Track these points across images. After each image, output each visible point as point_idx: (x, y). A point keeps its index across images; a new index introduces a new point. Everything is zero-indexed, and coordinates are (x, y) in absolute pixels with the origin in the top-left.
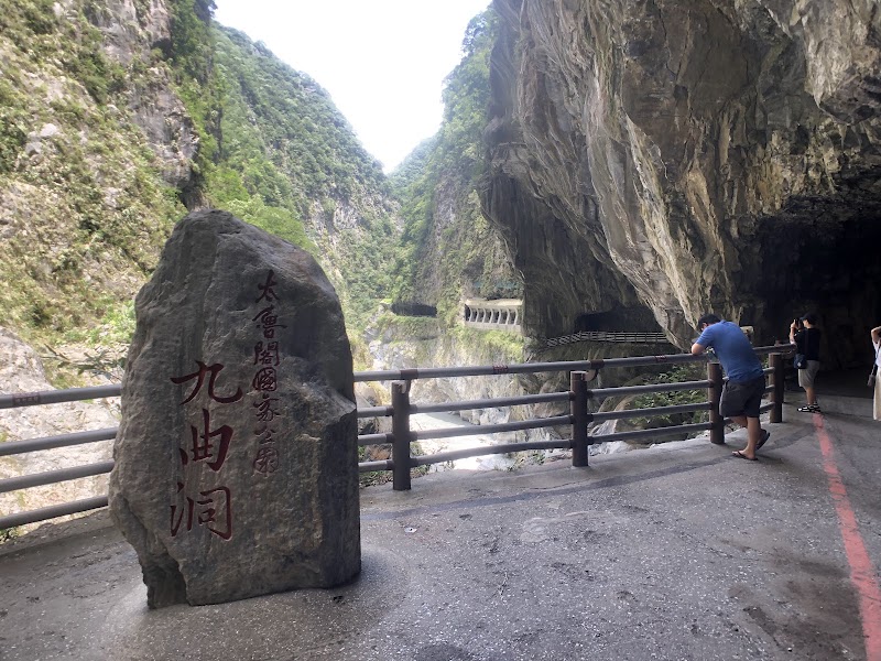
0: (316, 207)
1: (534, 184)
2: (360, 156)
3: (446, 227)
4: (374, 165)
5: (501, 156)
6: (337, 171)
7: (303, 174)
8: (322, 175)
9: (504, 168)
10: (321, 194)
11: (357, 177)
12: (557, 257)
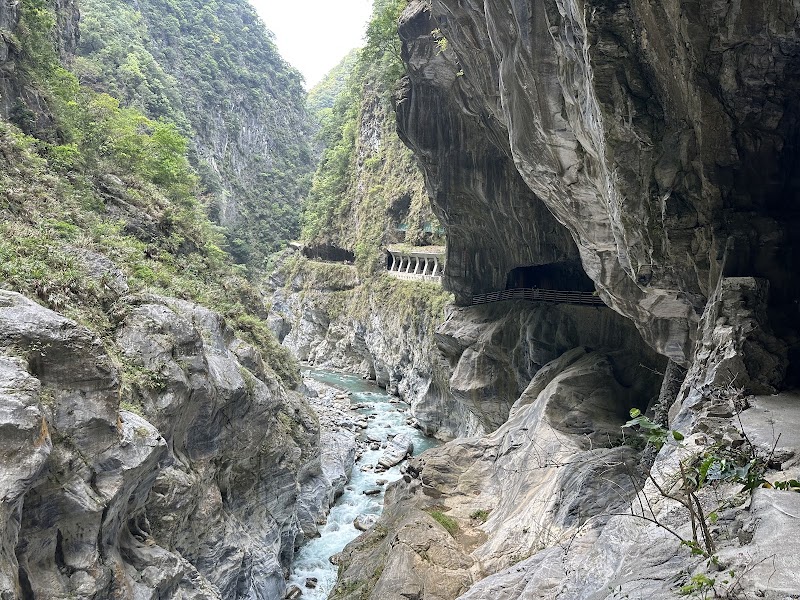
0: (218, 123)
1: (462, 94)
2: (272, 63)
3: (369, 156)
4: (291, 76)
5: (421, 53)
6: (242, 79)
7: (201, 81)
8: (224, 84)
9: (426, 72)
10: (222, 107)
11: (270, 91)
12: (490, 194)
